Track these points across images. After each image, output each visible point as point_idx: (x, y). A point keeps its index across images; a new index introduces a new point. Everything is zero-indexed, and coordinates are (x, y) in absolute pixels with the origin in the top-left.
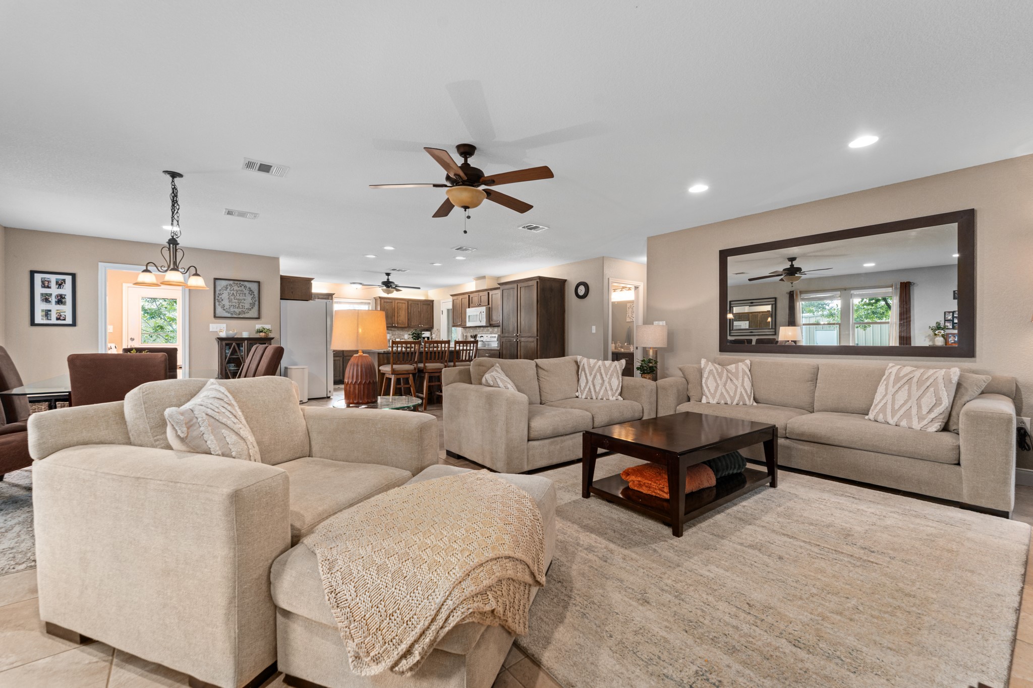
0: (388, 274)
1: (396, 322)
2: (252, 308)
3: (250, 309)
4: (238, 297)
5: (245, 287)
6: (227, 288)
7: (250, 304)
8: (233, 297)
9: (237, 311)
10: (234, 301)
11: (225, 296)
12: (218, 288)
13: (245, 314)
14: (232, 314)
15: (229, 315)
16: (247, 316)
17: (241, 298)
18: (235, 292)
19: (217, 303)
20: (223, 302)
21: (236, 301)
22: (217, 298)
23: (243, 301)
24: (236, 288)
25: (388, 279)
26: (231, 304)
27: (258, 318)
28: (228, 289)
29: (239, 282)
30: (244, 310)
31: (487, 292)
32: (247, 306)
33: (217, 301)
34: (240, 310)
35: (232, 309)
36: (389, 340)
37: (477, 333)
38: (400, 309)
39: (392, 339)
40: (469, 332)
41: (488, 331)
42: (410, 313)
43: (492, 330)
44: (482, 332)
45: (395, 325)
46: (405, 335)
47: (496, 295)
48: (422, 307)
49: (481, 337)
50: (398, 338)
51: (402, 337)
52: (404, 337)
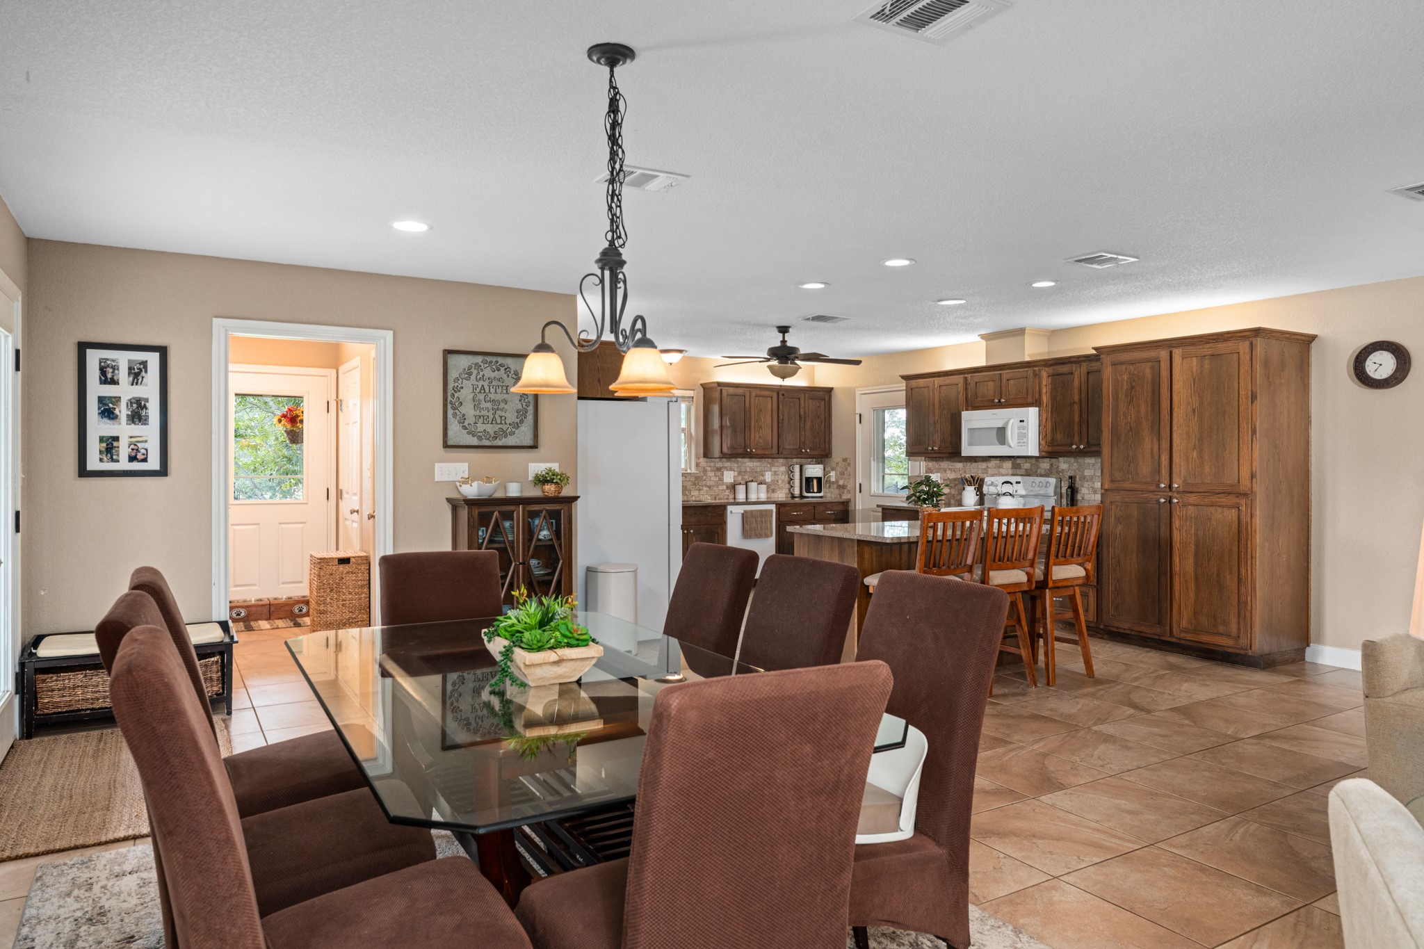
0: (784, 330)
1: (752, 444)
2: (522, 421)
3: (517, 426)
4: (492, 396)
5: (507, 369)
6: (470, 374)
7: (518, 412)
8: (481, 397)
9: (490, 429)
10: (484, 405)
11: (466, 394)
12: (453, 374)
13: (506, 436)
14: (480, 438)
15: (475, 442)
16: (511, 441)
17: (499, 397)
18: (486, 384)
19: (450, 412)
20: (463, 410)
21: (489, 405)
22: (449, 399)
23: (502, 405)
24: (488, 373)
25: (784, 342)
26: (478, 413)
27: (534, 446)
28: (473, 377)
29: (494, 359)
30: (505, 427)
31: (1031, 371)
32: (511, 417)
33: (449, 406)
34: (497, 427)
35: (481, 427)
36: (733, 487)
37: (980, 472)
38: (761, 410)
39: (740, 484)
40: (949, 469)
41: (1016, 468)
42: (783, 420)
43: (1032, 465)
44: (995, 471)
45: (751, 451)
46: (767, 473)
47: (1063, 376)
48: (807, 405)
49: (1003, 484)
50: (752, 481)
51: (761, 479)
52: (764, 478)
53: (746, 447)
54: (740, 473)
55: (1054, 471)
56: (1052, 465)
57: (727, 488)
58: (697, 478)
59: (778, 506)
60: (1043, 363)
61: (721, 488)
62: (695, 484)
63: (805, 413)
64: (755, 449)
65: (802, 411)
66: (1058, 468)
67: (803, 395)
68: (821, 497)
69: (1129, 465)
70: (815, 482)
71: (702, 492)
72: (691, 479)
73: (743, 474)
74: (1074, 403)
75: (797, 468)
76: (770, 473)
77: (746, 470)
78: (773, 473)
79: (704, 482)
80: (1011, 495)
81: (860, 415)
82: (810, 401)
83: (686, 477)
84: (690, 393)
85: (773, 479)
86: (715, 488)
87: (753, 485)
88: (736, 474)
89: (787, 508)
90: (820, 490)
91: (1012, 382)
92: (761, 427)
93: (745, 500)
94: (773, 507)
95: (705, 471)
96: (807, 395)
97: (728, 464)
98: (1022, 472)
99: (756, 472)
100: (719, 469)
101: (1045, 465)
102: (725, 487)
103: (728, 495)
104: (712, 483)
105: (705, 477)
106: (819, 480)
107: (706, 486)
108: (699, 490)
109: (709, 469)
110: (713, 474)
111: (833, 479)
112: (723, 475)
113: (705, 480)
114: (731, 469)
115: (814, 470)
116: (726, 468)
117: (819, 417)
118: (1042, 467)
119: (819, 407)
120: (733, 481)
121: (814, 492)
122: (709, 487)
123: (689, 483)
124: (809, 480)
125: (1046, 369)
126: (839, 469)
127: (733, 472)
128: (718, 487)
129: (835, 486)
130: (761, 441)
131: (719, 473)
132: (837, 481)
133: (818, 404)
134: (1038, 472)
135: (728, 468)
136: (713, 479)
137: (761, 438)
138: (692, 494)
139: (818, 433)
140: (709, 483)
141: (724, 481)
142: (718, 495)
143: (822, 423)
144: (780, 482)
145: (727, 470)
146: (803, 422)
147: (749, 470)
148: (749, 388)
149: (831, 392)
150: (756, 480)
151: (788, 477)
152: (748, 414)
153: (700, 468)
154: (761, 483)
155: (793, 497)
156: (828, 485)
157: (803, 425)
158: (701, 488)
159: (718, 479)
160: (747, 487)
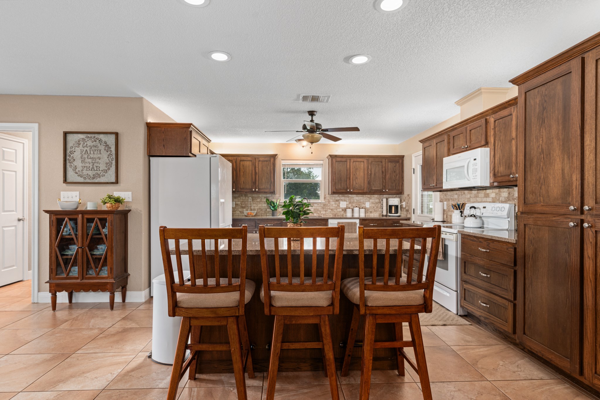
1: (351, 187)
2: (109, 169)
3: (106, 171)
4: (92, 156)
5: (100, 141)
6: (79, 144)
7: (107, 164)
8: (86, 156)
9: (91, 173)
10: (87, 160)
11: (77, 155)
12: (70, 144)
13: (100, 177)
14: (85, 178)
15: (81, 180)
16: (102, 180)
17: (96, 156)
18: (88, 149)
19: (68, 164)
20: (75, 163)
21: (90, 160)
22: (68, 157)
23: (98, 160)
24: (89, 143)
26: (84, 165)
27: (117, 182)
28: (81, 146)
29: (93, 135)
30: (99, 172)
31: (483, 120)
32: (103, 167)
33: (68, 161)
34: (94, 172)
35: (85, 172)
36: (345, 210)
37: (466, 200)
38: (357, 169)
39: (349, 208)
40: (451, 199)
41: (487, 197)
42: (371, 174)
43: (496, 194)
44: (474, 200)
45: (350, 190)
46: (367, 203)
47: (505, 118)
48: (387, 166)
49: (471, 208)
50: (356, 207)
51: (363, 206)
52: (364, 206)
53: (347, 188)
54: (350, 203)
55: (511, 198)
56: (509, 193)
57: (343, 210)
58: (324, 205)
59: (361, 220)
60: (491, 111)
61: (338, 210)
62: (323, 208)
63: (385, 170)
64: (353, 190)
65: (384, 169)
66: (513, 196)
67: (384, 160)
68: (399, 216)
69: (541, 188)
70: (393, 208)
71: (327, 212)
72: (321, 206)
73: (352, 203)
74: (513, 139)
75: (385, 200)
76: (369, 203)
77: (354, 201)
78: (370, 203)
79: (329, 207)
80: (475, 216)
81: (414, 169)
82: (389, 163)
83: (318, 204)
84: (321, 162)
85: (371, 206)
86: (335, 210)
87: (356, 210)
88: (348, 203)
89: (367, 222)
90: (397, 212)
91: (473, 131)
92: (357, 178)
93: (351, 217)
94: (357, 221)
95: (329, 202)
96: (387, 160)
97: (343, 198)
98: (490, 199)
99: (360, 202)
100: (337, 201)
101: (505, 193)
102: (341, 210)
103: (343, 214)
105: (329, 205)
106: (397, 207)
107: (330, 209)
108: (326, 211)
109: (331, 200)
110: (334, 203)
111: (404, 206)
112: (340, 204)
113: (329, 206)
114: (345, 201)
115: (394, 201)
116: (342, 200)
117: (395, 172)
118: (503, 196)
119: (395, 166)
120: (346, 207)
121: (392, 213)
122: (332, 210)
123: (320, 207)
124: (391, 207)
125: (493, 116)
126: (406, 201)
127: (346, 202)
128: (337, 209)
129: (405, 210)
130: (357, 185)
131: (337, 203)
132: (406, 208)
133: (394, 165)
134: (500, 199)
135: (343, 200)
136: (334, 205)
137: (356, 184)
138: (322, 213)
139: (394, 181)
140: (331, 208)
141: (341, 207)
142: (337, 214)
143: (397, 175)
144: (375, 207)
145: (342, 201)
146: (384, 175)
147: (355, 201)
148: (350, 157)
149: (403, 158)
150: (359, 206)
151: (380, 205)
152: (349, 171)
153: (326, 200)
154: (362, 208)
155: (383, 216)
156: (402, 210)
157: (384, 177)
158: (327, 210)
159: (336, 206)
160: (353, 210)
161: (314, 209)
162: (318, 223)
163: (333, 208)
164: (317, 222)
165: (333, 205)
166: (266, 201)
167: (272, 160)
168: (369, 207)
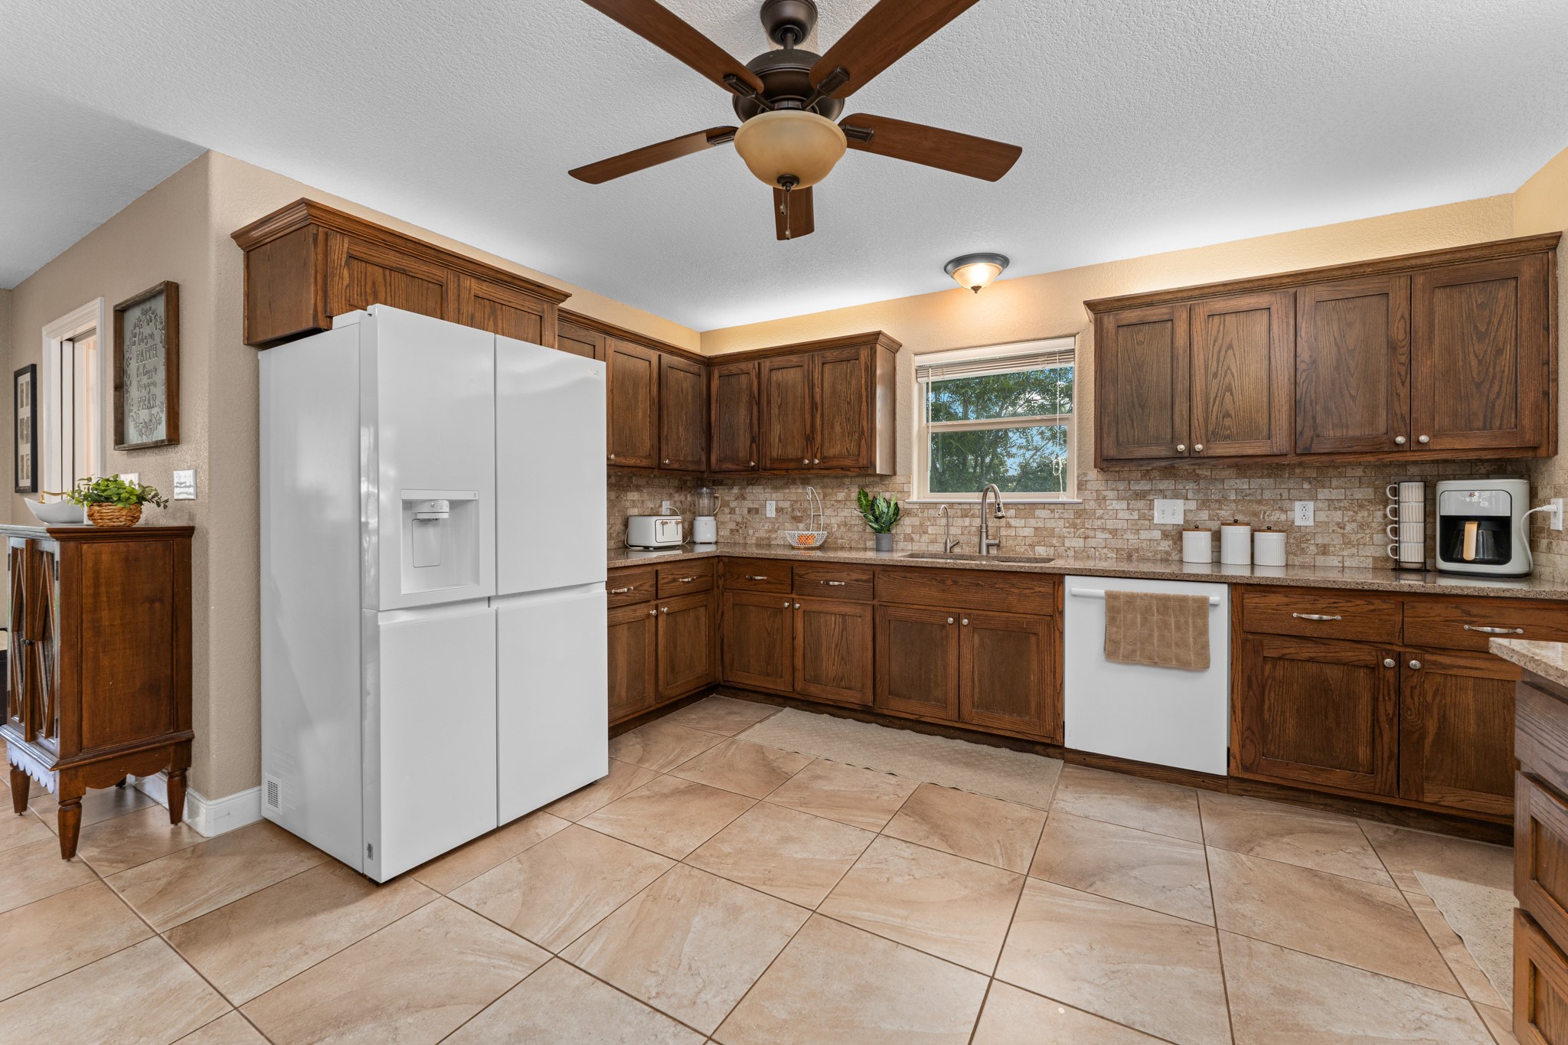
4: (148, 365)
8: (141, 368)
9: (146, 417)
13: (157, 426)
14: (142, 434)
15: (139, 438)
18: (144, 347)
20: (132, 391)
21: (146, 380)
23: (153, 377)
24: (145, 330)
26: (139, 394)
28: (137, 339)
34: (151, 414)
35: (140, 416)
36: (1176, 536)
38: (1230, 346)
39: (1197, 528)
45: (1190, 448)
46: (1298, 505)
48: (1421, 310)
50: (1236, 522)
51: (1274, 518)
52: (1283, 517)
53: (1174, 441)
54: (1204, 504)
57: (1165, 535)
58: (1080, 512)
59: (1246, 592)
61: (1144, 535)
62: (1074, 526)
63: (1410, 331)
64: (1207, 444)
65: (1399, 329)
67: (1403, 282)
70: (1474, 532)
71: (1092, 543)
72: (1066, 516)
73: (1214, 506)
75: (1413, 491)
76: (1311, 505)
77: (1225, 497)
78: (1321, 505)
79: (1099, 522)
83: (1052, 511)
84: (1068, 343)
85: (1322, 516)
86: (1129, 535)
87: (1236, 538)
88: (1193, 505)
89: (1277, 600)
90: (1500, 549)
92: (1229, 390)
94: (1218, 595)
95: (1101, 500)
96: (1421, 280)
97: (1167, 486)
100: (1141, 495)
102: (1157, 534)
103: (1167, 553)
104: (1119, 524)
105: (1099, 512)
106: (1498, 529)
107: (1104, 529)
108: (1086, 538)
109: (1111, 495)
110: (1124, 505)
111: (1557, 523)
112: (1151, 508)
113: (1101, 518)
114: (1177, 497)
115: (1482, 496)
116: (1162, 494)
117: (1483, 336)
119: (1487, 305)
120: (1181, 522)
121: (1463, 561)
122: (1114, 532)
123: (1061, 523)
124: (1453, 527)
127: (1180, 503)
130: (1230, 422)
131: (1141, 504)
133: (1485, 298)
135: (1168, 493)
136: (1124, 515)
137: (1227, 415)
138: (1067, 544)
139: (1478, 385)
140: (1110, 524)
141: (1156, 521)
142: (1137, 551)
143: (1499, 352)
144: (1349, 527)
145: (1165, 497)
146: (1403, 359)
147: (1233, 497)
148: (1190, 298)
149: (1554, 248)
150: (1254, 520)
151: (1379, 514)
152: (1183, 362)
153: (1087, 493)
154: (1269, 529)
155: (1399, 569)
156: (1544, 543)
157: (1403, 370)
158: (1091, 533)
159: (1136, 516)
160: (1217, 537)
161: (1036, 529)
162: (1016, 591)
163: (1120, 527)
164: (1013, 586)
165: (1120, 515)
166: (859, 499)
167: (864, 353)
168: (1311, 523)
